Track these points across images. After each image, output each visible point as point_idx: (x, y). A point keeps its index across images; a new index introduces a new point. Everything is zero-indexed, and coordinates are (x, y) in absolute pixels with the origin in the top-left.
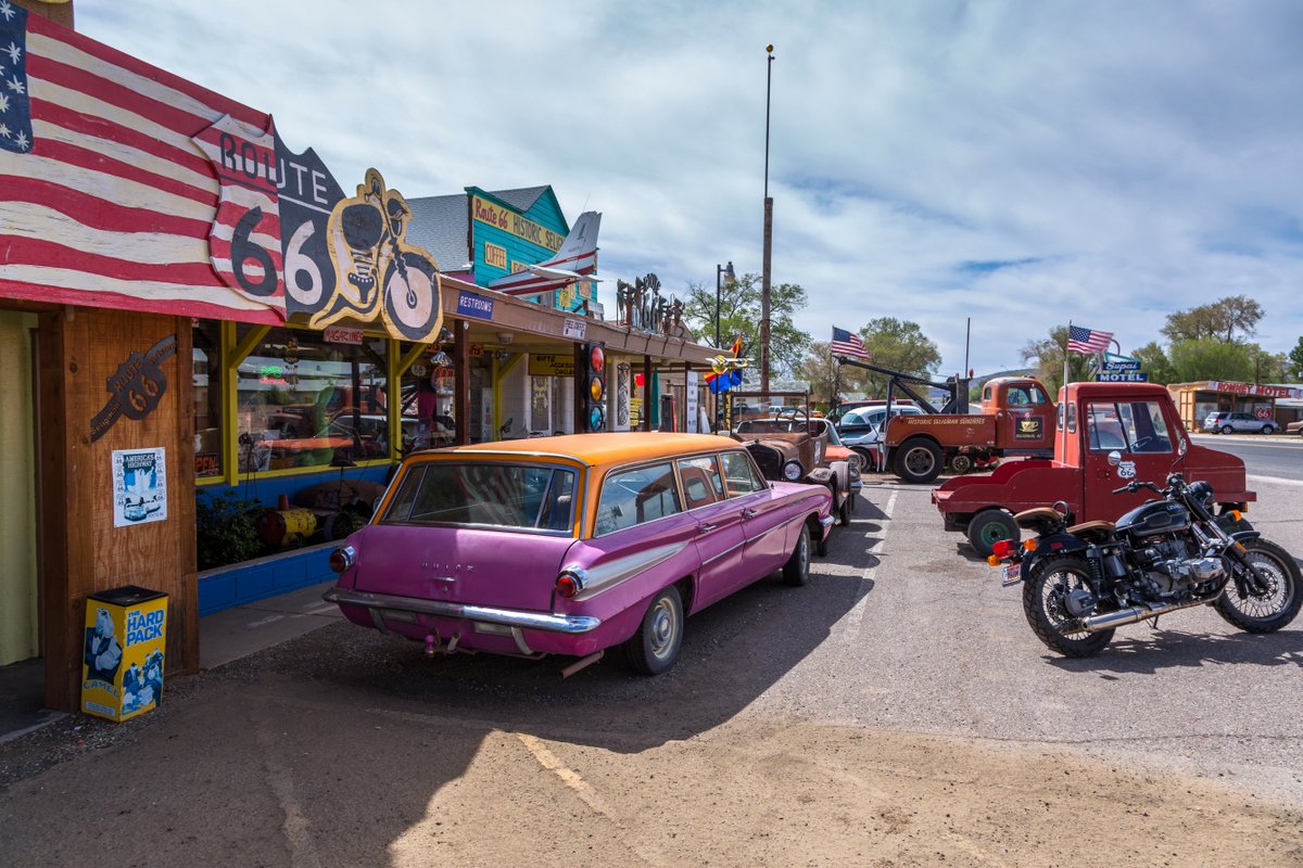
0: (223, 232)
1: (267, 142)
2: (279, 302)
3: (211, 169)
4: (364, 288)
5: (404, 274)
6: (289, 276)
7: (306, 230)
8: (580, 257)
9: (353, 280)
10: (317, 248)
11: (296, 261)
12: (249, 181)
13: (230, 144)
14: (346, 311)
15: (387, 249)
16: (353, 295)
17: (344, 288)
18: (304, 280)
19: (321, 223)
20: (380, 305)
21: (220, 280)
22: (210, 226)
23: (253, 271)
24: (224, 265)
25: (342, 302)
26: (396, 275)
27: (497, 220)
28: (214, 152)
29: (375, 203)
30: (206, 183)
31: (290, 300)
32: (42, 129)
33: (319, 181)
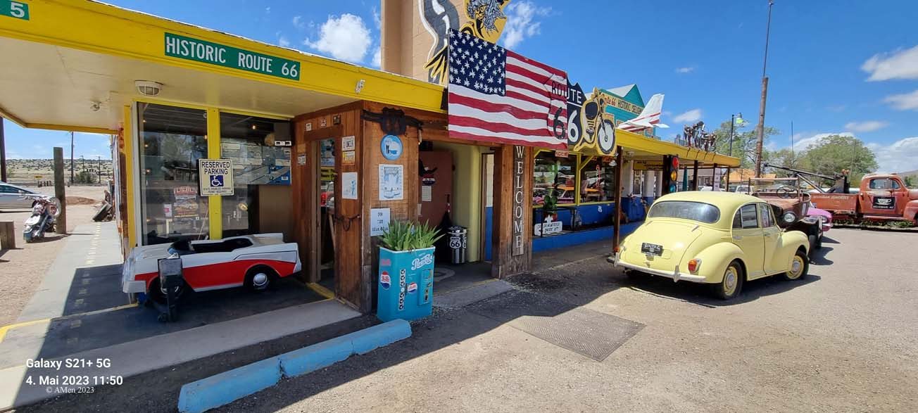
0: (551, 117)
1: (565, 82)
2: (566, 141)
3: (549, 95)
4: (591, 134)
5: (604, 128)
6: (568, 132)
8: (649, 117)
9: (588, 132)
11: (572, 126)
12: (559, 98)
13: (555, 85)
14: (585, 144)
15: (599, 118)
16: (588, 138)
17: (585, 135)
18: (573, 133)
19: (579, 110)
20: (596, 141)
21: (549, 134)
22: (547, 115)
23: (559, 130)
24: (551, 129)
25: (584, 140)
26: (602, 129)
27: (611, 102)
28: (548, 88)
29: (596, 101)
30: (547, 100)
31: (569, 140)
32: (509, 88)
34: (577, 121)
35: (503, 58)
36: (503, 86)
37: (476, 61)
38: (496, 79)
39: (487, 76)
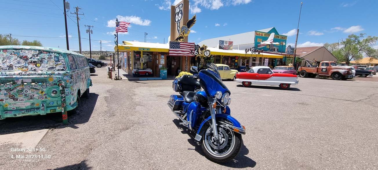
0: (190, 51)
1: (194, 45)
2: (194, 55)
8: (271, 40)
12: (192, 48)
13: (191, 46)
16: (201, 54)
17: (200, 53)
18: (196, 53)
20: (203, 55)
21: (190, 54)
23: (192, 53)
26: (205, 52)
27: (261, 35)
28: (190, 47)
29: (204, 47)
30: (190, 48)
32: (181, 48)
33: (198, 47)
34: (198, 51)
35: (179, 43)
36: (179, 47)
37: (174, 45)
38: (178, 47)
39: (176, 47)
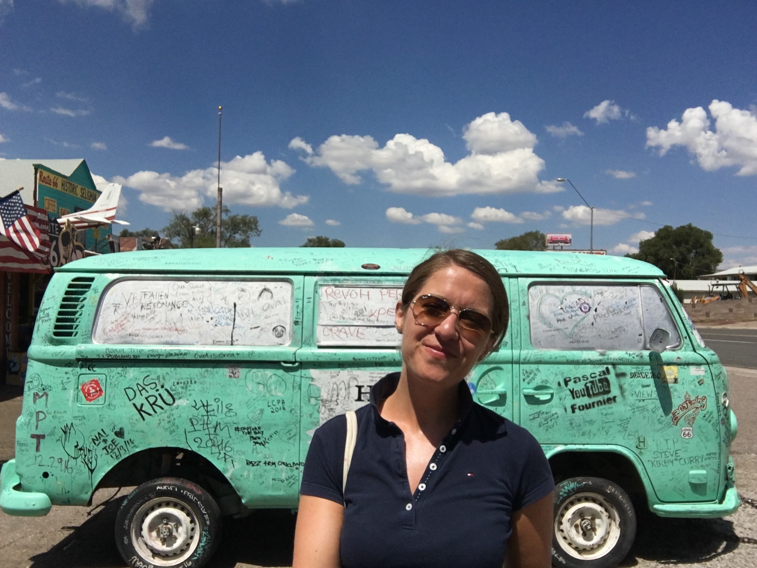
6: (51, 258)
7: (54, 243)
8: (107, 210)
9: (64, 257)
10: (56, 249)
11: (53, 254)
15: (71, 245)
19: (57, 239)
26: (74, 253)
27: (52, 183)
29: (69, 230)
31: (51, 266)
33: (57, 227)
